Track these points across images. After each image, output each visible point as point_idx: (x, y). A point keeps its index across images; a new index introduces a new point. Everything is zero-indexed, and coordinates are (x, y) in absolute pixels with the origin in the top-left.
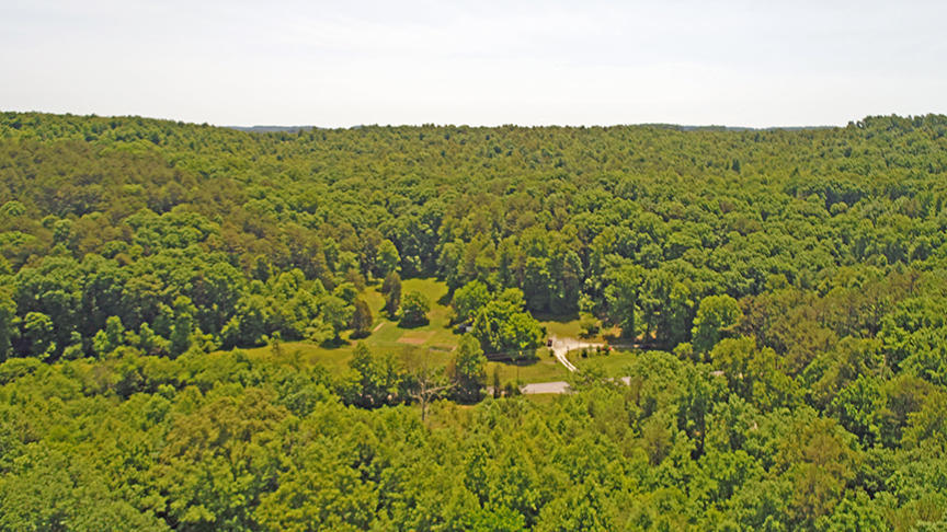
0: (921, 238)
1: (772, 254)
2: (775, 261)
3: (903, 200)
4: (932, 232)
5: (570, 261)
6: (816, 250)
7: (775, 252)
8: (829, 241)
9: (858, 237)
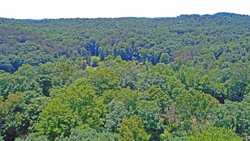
0: (197, 40)
1: (171, 45)
2: (172, 46)
3: (192, 33)
4: (199, 39)
5: (130, 49)
6: (179, 43)
7: (171, 44)
8: (180, 42)
9: (186, 40)
